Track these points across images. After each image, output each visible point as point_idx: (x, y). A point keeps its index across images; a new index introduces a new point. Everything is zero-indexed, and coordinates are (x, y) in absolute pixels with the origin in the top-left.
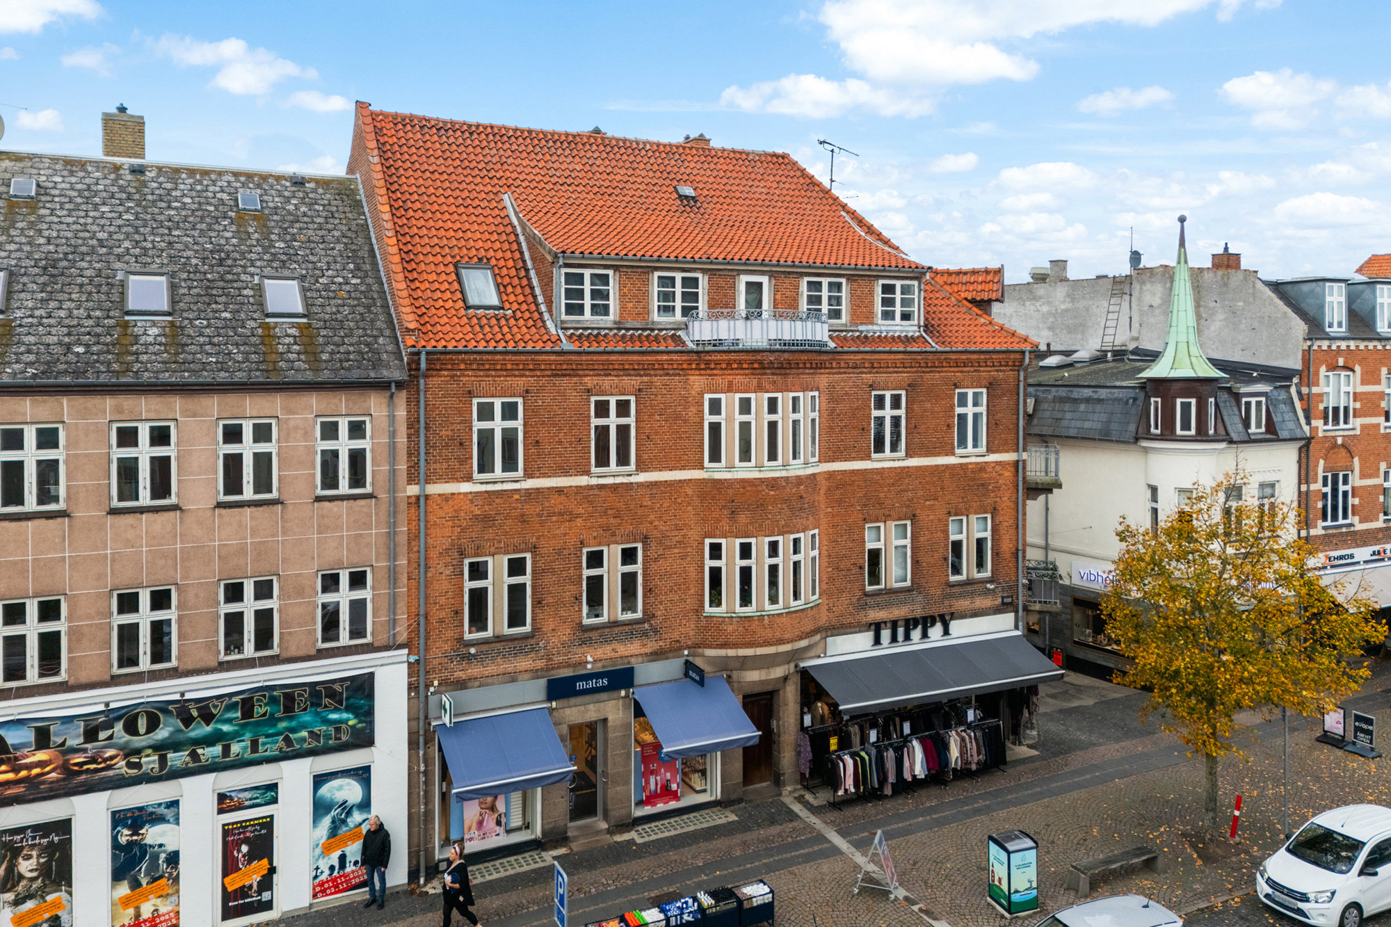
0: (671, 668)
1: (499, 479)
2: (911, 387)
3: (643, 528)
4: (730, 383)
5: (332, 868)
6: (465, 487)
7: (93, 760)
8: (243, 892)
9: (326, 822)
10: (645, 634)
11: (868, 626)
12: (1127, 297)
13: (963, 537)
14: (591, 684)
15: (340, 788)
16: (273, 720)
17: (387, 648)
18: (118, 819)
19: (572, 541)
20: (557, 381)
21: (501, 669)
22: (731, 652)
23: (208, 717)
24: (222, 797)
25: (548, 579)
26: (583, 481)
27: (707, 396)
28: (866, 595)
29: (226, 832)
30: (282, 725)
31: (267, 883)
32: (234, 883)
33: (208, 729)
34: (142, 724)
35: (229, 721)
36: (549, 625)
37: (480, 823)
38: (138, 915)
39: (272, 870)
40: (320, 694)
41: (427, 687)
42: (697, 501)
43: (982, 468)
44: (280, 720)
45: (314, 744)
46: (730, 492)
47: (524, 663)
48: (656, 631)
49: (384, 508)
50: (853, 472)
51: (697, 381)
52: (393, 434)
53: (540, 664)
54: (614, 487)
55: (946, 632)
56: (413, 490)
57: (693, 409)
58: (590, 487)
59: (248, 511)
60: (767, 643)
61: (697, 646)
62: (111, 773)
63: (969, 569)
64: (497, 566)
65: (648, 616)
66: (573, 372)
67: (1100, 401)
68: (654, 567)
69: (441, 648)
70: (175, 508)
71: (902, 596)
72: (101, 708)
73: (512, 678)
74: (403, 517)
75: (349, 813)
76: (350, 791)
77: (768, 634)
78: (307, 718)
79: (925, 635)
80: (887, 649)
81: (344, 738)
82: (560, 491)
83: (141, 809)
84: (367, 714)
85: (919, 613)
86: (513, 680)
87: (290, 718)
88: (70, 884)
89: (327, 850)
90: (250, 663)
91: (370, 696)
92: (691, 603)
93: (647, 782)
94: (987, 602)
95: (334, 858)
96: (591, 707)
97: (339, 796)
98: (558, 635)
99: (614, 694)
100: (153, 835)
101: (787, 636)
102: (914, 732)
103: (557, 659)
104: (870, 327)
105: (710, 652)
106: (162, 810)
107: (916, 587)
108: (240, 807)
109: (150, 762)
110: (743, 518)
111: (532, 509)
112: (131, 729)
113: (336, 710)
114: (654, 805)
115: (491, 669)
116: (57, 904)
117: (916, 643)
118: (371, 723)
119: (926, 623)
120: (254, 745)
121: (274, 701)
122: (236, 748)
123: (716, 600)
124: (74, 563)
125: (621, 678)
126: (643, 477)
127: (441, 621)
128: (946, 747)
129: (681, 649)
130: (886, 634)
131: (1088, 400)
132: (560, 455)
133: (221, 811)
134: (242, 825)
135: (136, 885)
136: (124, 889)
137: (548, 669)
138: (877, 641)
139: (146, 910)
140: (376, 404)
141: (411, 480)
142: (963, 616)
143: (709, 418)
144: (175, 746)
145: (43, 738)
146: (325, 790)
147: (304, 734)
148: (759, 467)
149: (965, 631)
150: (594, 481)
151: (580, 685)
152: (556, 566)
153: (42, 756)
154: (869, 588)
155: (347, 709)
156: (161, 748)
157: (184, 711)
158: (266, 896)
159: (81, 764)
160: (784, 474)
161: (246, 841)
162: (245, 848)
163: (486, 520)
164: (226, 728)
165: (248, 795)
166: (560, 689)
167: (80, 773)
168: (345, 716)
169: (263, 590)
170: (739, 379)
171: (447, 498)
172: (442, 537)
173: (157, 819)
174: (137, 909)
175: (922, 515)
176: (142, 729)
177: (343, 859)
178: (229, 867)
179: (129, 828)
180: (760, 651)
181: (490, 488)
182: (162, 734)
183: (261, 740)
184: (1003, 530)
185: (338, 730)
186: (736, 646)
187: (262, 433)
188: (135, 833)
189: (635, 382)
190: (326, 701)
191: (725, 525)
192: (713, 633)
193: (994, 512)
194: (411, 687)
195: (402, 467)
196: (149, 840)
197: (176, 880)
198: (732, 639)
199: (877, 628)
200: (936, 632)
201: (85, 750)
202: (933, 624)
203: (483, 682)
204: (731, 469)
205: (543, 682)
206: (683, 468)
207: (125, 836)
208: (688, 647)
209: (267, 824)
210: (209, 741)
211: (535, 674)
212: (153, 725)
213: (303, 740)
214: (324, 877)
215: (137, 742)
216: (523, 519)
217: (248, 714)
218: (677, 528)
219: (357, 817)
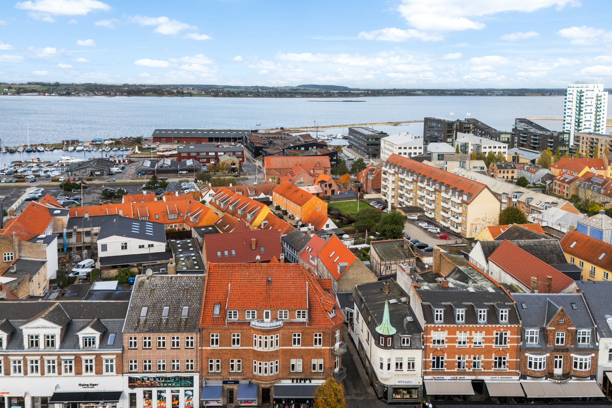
0: (246, 382)
1: (215, 347)
2: (302, 333)
3: (241, 357)
6: (209, 348)
7: (155, 383)
8: (175, 405)
9: (187, 397)
10: (242, 375)
11: (291, 379)
13: (316, 363)
14: (231, 383)
15: (188, 392)
16: (178, 381)
17: (195, 372)
18: (158, 391)
19: (228, 358)
20: (225, 331)
21: (215, 377)
23: (169, 380)
24: (172, 391)
25: (223, 364)
26: (230, 348)
27: (254, 335)
28: (291, 373)
29: (172, 396)
32: (173, 403)
33: (169, 381)
34: (161, 379)
35: (172, 380)
36: (223, 372)
39: (179, 403)
40: (185, 378)
41: (202, 379)
42: (252, 353)
43: (321, 350)
45: (184, 385)
46: (258, 352)
47: (219, 377)
48: (244, 375)
49: (196, 350)
50: (288, 349)
51: (252, 331)
52: (197, 339)
53: (222, 378)
54: (236, 349)
55: (310, 382)
56: (200, 348)
57: (252, 336)
59: (175, 349)
60: (264, 381)
61: (252, 378)
62: (157, 385)
63: (317, 369)
64: (214, 361)
65: (242, 372)
66: (228, 330)
68: (243, 364)
69: (204, 373)
70: (165, 349)
71: (299, 373)
72: (156, 376)
73: (217, 379)
74: (198, 352)
76: (190, 393)
77: (264, 379)
78: (183, 381)
79: (305, 382)
80: (295, 384)
82: (225, 349)
83: (161, 390)
84: (193, 382)
85: (303, 377)
87: (181, 381)
88: (152, 399)
89: (187, 401)
90: (175, 372)
91: (193, 379)
92: (251, 371)
94: (322, 377)
95: (188, 403)
96: (231, 386)
97: (189, 394)
98: (225, 373)
99: (235, 384)
100: (162, 394)
103: (225, 377)
104: (294, 320)
105: (254, 380)
107: (303, 372)
108: (174, 392)
109: (162, 384)
110: (259, 358)
111: (220, 352)
112: (159, 379)
114: (245, 403)
115: (213, 378)
116: (150, 401)
117: (302, 383)
118: (193, 384)
119: (305, 380)
120: (176, 384)
121: (178, 378)
122: (173, 384)
123: (255, 371)
124: (153, 356)
125: (236, 382)
126: (241, 348)
127: (205, 369)
129: (248, 379)
130: (295, 381)
132: (226, 343)
133: (171, 393)
134: (175, 395)
135: (160, 401)
136: (159, 401)
137: (223, 379)
138: (293, 382)
139: (162, 405)
140: (195, 334)
141: (200, 346)
142: (315, 379)
143: (254, 339)
144: (165, 383)
145: (148, 379)
146: (186, 392)
148: (263, 349)
149: (315, 382)
150: (232, 348)
151: (229, 382)
152: (225, 362)
153: (148, 382)
154: (291, 371)
156: (163, 383)
157: (166, 378)
158: (178, 406)
160: (268, 351)
161: (175, 397)
162: (175, 399)
163: (212, 353)
166: (225, 382)
167: (153, 384)
168: (189, 382)
169: (178, 361)
170: (259, 333)
171: (206, 350)
172: (204, 356)
173: (163, 392)
175: (305, 358)
178: (173, 401)
180: (262, 382)
181: (213, 348)
182: (163, 381)
184: (326, 363)
185: (188, 384)
186: (258, 380)
187: (178, 338)
189: (240, 331)
191: (256, 358)
192: (254, 377)
193: (324, 359)
194: (200, 379)
195: (198, 344)
197: (166, 401)
199: (293, 380)
200: (308, 382)
201: (154, 381)
202: (307, 380)
203: (212, 379)
204: (257, 348)
205: (222, 381)
206: (249, 346)
207: (159, 394)
208: (250, 379)
209: (178, 396)
210: (170, 383)
211: (221, 379)
214: (186, 405)
215: (160, 381)
216: (219, 354)
217: (175, 380)
218: (248, 357)
219: (191, 397)
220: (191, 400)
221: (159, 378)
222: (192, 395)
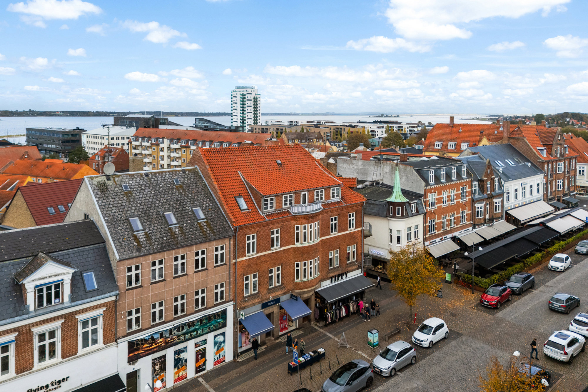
0: (288, 296)
1: (252, 255)
2: (339, 215)
3: (281, 262)
4: (302, 222)
5: (217, 358)
6: (245, 258)
7: (171, 339)
8: (200, 367)
9: (216, 347)
10: (282, 289)
11: (330, 278)
12: (379, 167)
13: (350, 251)
14: (271, 303)
15: (219, 338)
16: (206, 324)
17: (229, 302)
19: (267, 268)
20: (264, 228)
21: (252, 303)
22: (302, 291)
23: (194, 325)
24: (196, 344)
25: (262, 278)
26: (269, 252)
27: (296, 226)
28: (329, 270)
30: (208, 325)
31: (204, 364)
32: (198, 365)
33: (194, 328)
35: (197, 325)
36: (262, 290)
37: (245, 342)
38: (179, 376)
40: (215, 316)
41: (237, 310)
42: (293, 253)
43: (354, 233)
44: (208, 323)
45: (215, 328)
46: (302, 250)
47: (257, 300)
48: (284, 287)
49: (228, 266)
50: (327, 239)
51: (293, 222)
52: (230, 248)
53: (260, 300)
54: (276, 252)
56: (234, 261)
57: (292, 229)
58: (270, 253)
59: (201, 272)
60: (310, 287)
61: (293, 290)
62: (174, 342)
63: (351, 260)
64: (251, 277)
65: (282, 284)
66: (267, 225)
67: (376, 204)
68: (283, 271)
69: (239, 300)
70: (186, 275)
71: (337, 269)
72: (172, 326)
73: (254, 305)
74: (232, 268)
75: (221, 344)
76: (220, 339)
77: (310, 285)
78: (213, 322)
79: (342, 278)
80: (334, 284)
81: (221, 326)
82: (264, 255)
83: (180, 350)
84: (225, 319)
85: (341, 272)
86: (255, 305)
87: (210, 323)
88: (165, 371)
90: (200, 311)
91: (226, 314)
92: (292, 279)
93: (281, 326)
94: (355, 267)
95: (218, 356)
96: (271, 309)
97: (219, 340)
98: (264, 292)
99: (275, 305)
100: (182, 355)
101: (314, 284)
102: (342, 305)
103: (264, 298)
104: (329, 200)
105: (297, 291)
106: (184, 349)
107: (340, 266)
108: (199, 346)
109: (182, 338)
110: (304, 256)
111: (258, 261)
112: (178, 331)
113: (219, 319)
114: (282, 331)
115: (250, 303)
116: (163, 376)
117: (340, 281)
118: (226, 321)
119: (341, 275)
120: (203, 331)
121: (206, 319)
122: (199, 332)
123: (298, 278)
124: (166, 292)
125: (277, 301)
126: (281, 249)
127: (239, 293)
128: (349, 307)
129: (290, 291)
130: (333, 279)
131: (373, 204)
132: (264, 246)
133: (195, 348)
135: (178, 368)
137: (262, 301)
138: (332, 282)
139: (181, 373)
140: (227, 241)
141: (234, 258)
142: (350, 272)
143: (296, 231)
144: (187, 333)
145: (161, 336)
147: (213, 326)
148: (308, 242)
149: (350, 276)
150: (272, 252)
151: (269, 304)
152: (263, 275)
153: (161, 340)
154: (330, 268)
155: (221, 319)
156: (184, 334)
157: (190, 325)
158: (204, 367)
159: (169, 341)
160: (313, 244)
161: (200, 354)
162: (200, 356)
163: (249, 266)
164: (197, 327)
165: (201, 343)
166: (264, 306)
167: (168, 343)
168: (221, 320)
169: (203, 292)
170: (303, 221)
171: (240, 262)
172: (239, 272)
173: (183, 351)
174: (179, 374)
175: (341, 247)
176: (181, 330)
177: (220, 355)
178: (197, 361)
179: (177, 354)
180: (308, 289)
181: (250, 257)
182: (185, 331)
183: (204, 329)
184: (359, 248)
185: (219, 324)
186: (303, 289)
187: (203, 253)
188: (179, 356)
189: (280, 225)
190: (217, 317)
191: (300, 258)
192: (297, 286)
193: (357, 244)
194: (234, 310)
195: (232, 256)
196: (181, 357)
197: (186, 366)
198: (302, 287)
199: (331, 278)
200: (344, 277)
201: (169, 337)
202: (344, 275)
203: (248, 307)
204: (302, 244)
205: (261, 305)
206: (290, 245)
207: (177, 357)
208: (291, 290)
209: (204, 349)
210: (193, 331)
211: (259, 303)
212: (183, 329)
213: (212, 327)
214: (216, 361)
215: (180, 333)
216: (256, 264)
217: (201, 323)
218: (289, 260)
219: (223, 345)
220: (223, 349)
221: (177, 328)
222: (224, 342)
